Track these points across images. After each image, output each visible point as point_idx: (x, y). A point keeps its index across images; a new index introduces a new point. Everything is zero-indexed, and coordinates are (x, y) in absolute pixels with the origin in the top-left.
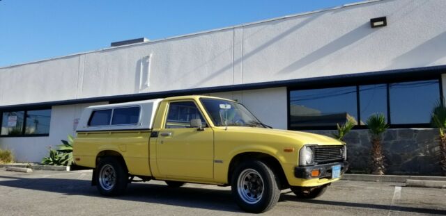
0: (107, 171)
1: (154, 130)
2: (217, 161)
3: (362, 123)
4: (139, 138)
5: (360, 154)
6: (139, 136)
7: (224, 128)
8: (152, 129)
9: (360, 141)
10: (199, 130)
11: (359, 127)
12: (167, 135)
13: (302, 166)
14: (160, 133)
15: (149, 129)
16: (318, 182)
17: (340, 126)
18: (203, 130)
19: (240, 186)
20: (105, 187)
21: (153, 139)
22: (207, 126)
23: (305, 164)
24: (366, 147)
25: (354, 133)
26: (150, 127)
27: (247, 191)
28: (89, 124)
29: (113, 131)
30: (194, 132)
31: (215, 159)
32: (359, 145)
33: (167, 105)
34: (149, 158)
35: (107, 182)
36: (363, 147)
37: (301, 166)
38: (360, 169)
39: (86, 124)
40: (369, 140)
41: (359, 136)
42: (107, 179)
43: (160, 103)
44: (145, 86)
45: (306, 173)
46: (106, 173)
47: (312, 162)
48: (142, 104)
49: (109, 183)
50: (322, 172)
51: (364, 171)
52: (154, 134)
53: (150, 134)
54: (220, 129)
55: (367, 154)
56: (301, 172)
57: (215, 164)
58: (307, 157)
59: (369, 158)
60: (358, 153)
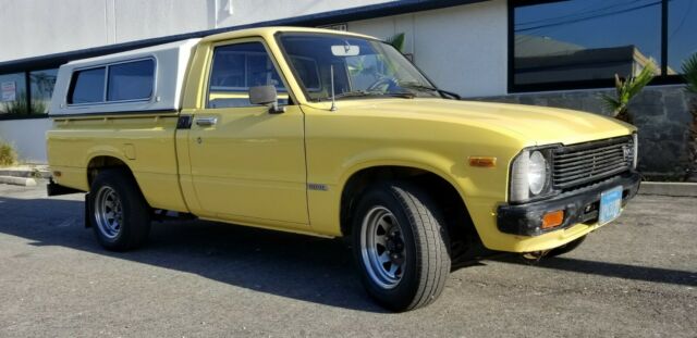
0: (110, 199)
1: (185, 112)
2: (314, 187)
3: (671, 71)
4: (156, 129)
5: (664, 137)
6: (157, 125)
7: (328, 105)
8: (180, 110)
9: (665, 111)
10: (272, 111)
11: (663, 79)
12: (208, 124)
13: (517, 203)
14: (195, 119)
15: (173, 110)
16: (561, 238)
17: (623, 80)
18: (281, 112)
19: (368, 246)
20: (109, 232)
21: (182, 134)
22: (291, 102)
23: (524, 196)
24: (677, 123)
25: (653, 92)
26: (176, 107)
27: (383, 259)
28: (70, 100)
29: (112, 115)
30: (262, 117)
31: (312, 181)
32: (661, 119)
33: (209, 53)
34: (178, 175)
35: (111, 221)
36: (669, 122)
37: (514, 203)
38: (662, 169)
39: (65, 100)
40: (685, 106)
41: (662, 99)
42: (110, 215)
43: (194, 50)
44: (225, 14)
45: (527, 221)
46: (108, 203)
47: (546, 189)
48: (159, 53)
49: (115, 224)
50: (572, 213)
51: (671, 174)
52: (184, 123)
53: (176, 120)
54: (321, 107)
55: (680, 138)
56: (513, 219)
57: (311, 192)
58: (532, 177)
59: (684, 146)
60: (658, 136)
